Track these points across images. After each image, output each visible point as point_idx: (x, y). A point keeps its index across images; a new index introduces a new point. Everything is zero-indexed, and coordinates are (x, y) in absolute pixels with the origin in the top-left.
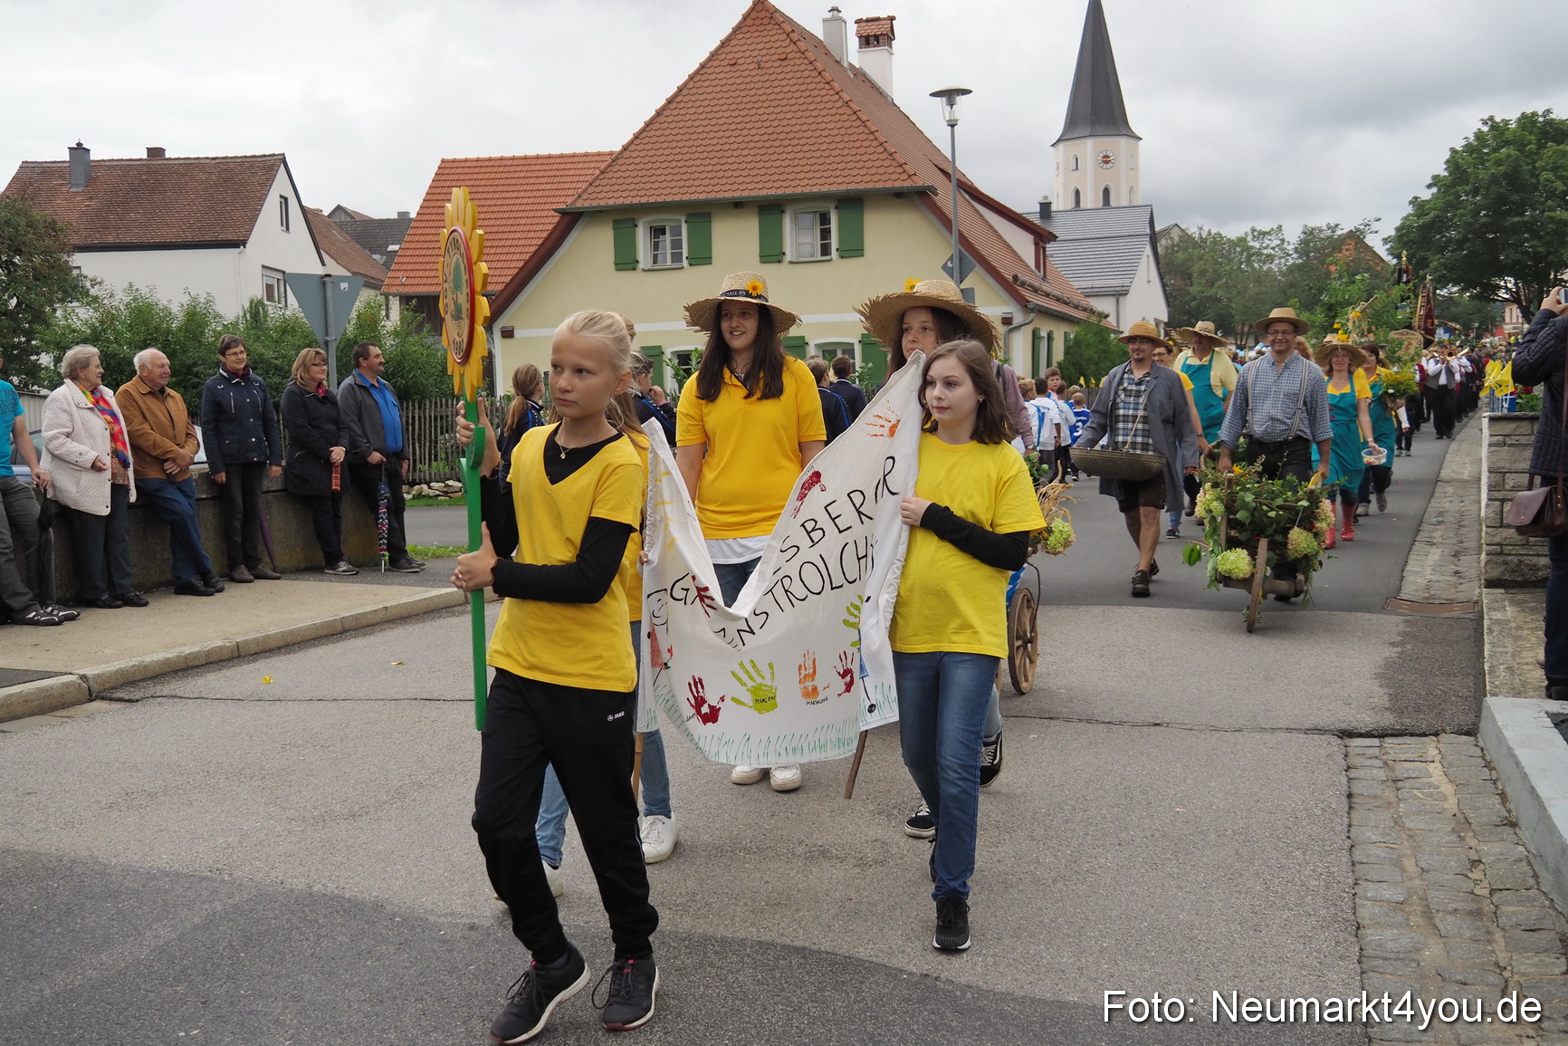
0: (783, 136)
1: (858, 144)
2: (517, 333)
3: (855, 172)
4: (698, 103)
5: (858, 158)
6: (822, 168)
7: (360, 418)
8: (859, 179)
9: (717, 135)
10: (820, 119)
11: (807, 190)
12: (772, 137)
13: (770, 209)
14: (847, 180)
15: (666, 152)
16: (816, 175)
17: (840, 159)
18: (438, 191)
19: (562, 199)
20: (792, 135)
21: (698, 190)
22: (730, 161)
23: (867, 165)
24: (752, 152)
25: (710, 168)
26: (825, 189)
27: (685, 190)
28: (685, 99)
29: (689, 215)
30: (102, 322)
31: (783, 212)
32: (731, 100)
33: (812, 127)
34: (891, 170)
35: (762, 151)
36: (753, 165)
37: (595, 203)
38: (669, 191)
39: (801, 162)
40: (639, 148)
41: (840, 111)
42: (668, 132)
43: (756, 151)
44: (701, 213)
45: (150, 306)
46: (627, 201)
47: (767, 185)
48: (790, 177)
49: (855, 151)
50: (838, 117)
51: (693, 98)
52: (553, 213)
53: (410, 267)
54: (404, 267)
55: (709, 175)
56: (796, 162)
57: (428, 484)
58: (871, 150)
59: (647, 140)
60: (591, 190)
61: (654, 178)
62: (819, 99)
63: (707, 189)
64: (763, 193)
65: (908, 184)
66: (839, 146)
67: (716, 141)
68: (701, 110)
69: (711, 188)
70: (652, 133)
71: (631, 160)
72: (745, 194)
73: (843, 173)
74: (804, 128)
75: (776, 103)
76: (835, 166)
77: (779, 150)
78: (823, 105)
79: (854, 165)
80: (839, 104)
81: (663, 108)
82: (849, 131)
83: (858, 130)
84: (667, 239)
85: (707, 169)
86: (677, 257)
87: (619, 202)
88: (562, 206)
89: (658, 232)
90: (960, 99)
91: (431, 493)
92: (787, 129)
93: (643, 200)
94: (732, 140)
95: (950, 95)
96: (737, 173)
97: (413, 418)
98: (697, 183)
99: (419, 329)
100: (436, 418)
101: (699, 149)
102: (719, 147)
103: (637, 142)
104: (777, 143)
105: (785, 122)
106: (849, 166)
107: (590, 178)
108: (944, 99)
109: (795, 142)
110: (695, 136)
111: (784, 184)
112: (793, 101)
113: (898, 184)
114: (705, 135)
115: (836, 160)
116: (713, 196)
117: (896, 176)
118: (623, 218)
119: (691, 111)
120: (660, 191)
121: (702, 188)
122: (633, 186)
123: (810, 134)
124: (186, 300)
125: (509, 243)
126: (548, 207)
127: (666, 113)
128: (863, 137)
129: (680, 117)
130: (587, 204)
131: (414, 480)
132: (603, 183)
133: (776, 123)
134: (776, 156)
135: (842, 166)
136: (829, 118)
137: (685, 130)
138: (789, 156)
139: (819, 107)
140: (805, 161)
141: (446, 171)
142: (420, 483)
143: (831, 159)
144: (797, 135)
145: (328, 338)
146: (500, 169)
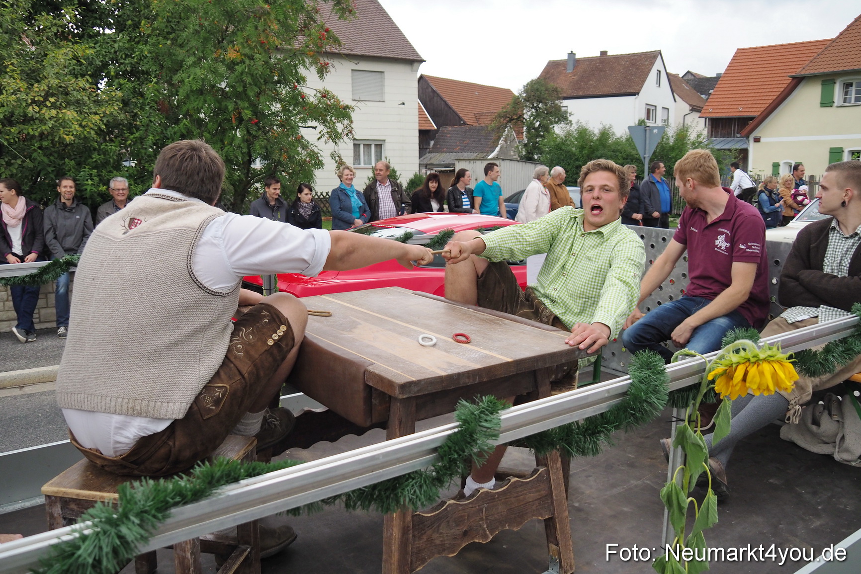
2: (762, 140)
7: (650, 197)
15: (858, 42)
18: (734, 64)
19: (794, 70)
30: (566, 137)
37: (812, 72)
38: (856, 63)
40: (841, 40)
45: (586, 130)
46: (832, 70)
52: (788, 78)
53: (715, 104)
54: (711, 104)
59: (847, 35)
60: (811, 65)
61: (849, 57)
70: (851, 31)
71: (836, 47)
84: (853, 89)
86: (858, 100)
87: (827, 70)
88: (794, 74)
89: (848, 85)
93: (841, 69)
118: (827, 79)
120: (852, 64)
122: (835, 62)
124: (601, 127)
130: (807, 72)
132: (818, 61)
141: (739, 55)
145: (645, 156)
146: (768, 52)
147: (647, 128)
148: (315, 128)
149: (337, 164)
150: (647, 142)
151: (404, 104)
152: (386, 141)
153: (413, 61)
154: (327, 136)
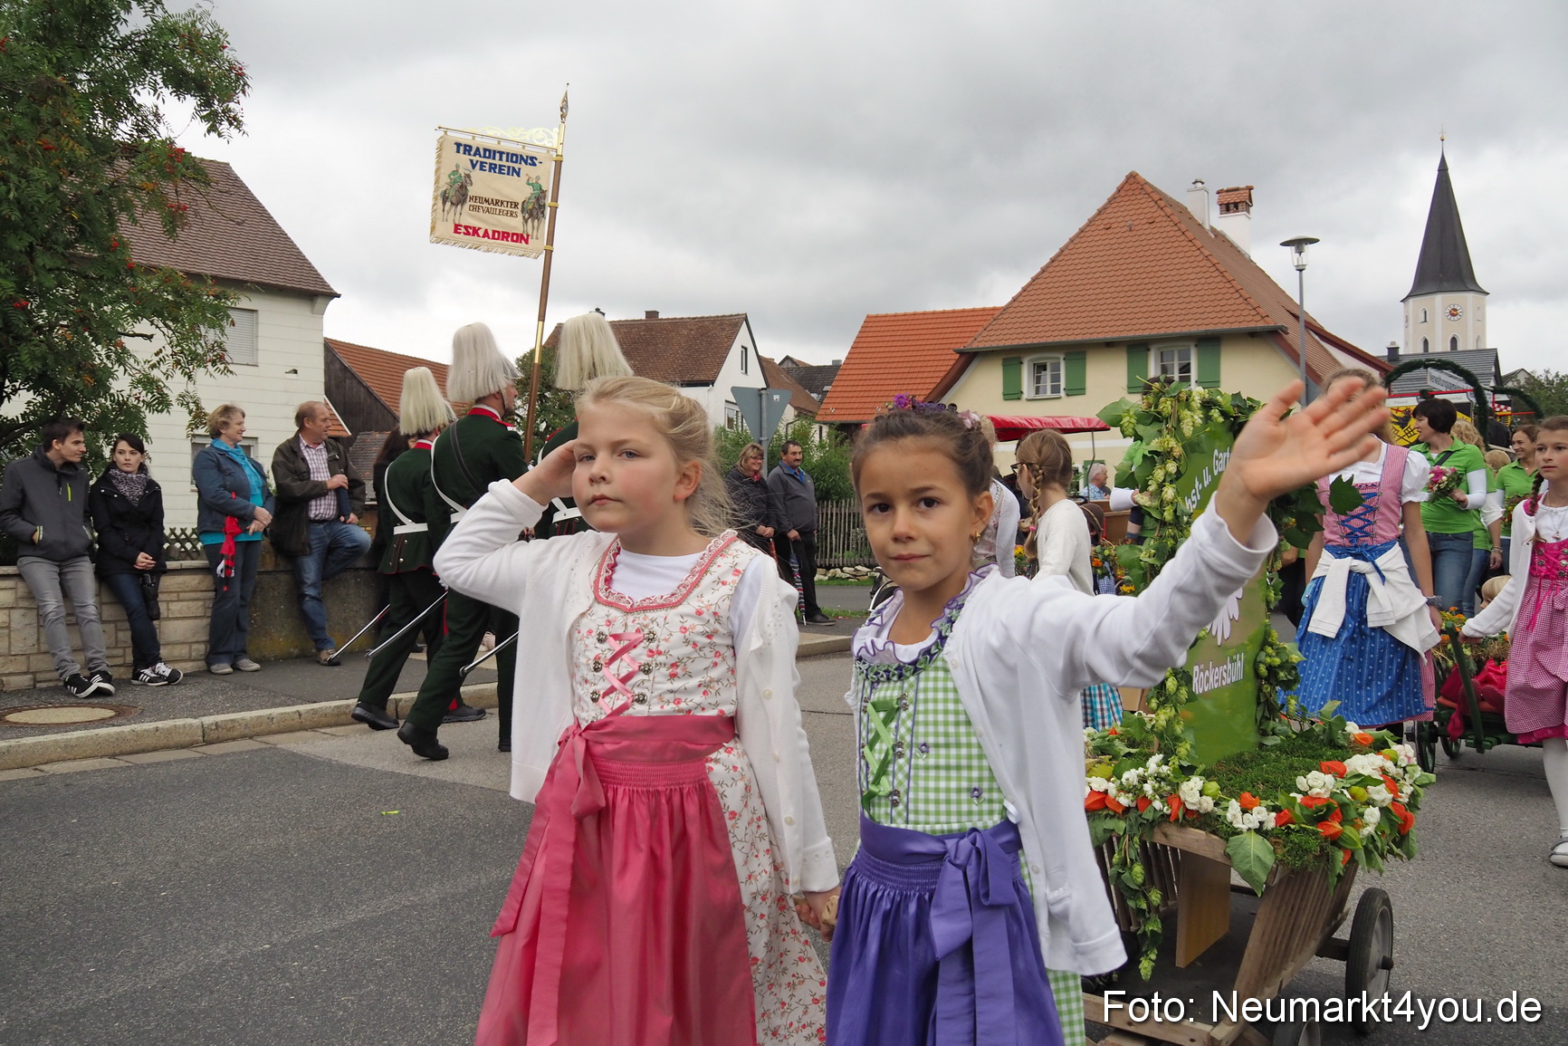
0: (1150, 286)
1: (1216, 291)
3: (1214, 315)
4: (1077, 261)
5: (1217, 303)
6: (1184, 312)
8: (1216, 321)
9: (1093, 287)
10: (1182, 272)
11: (1170, 331)
12: (1140, 287)
13: (1136, 348)
14: (1206, 322)
15: (1049, 301)
16: (1179, 318)
17: (1200, 304)
18: (863, 340)
19: (960, 340)
20: (1157, 285)
21: (1075, 332)
22: (1103, 307)
23: (1224, 309)
24: (1122, 300)
25: (1086, 314)
26: (1186, 330)
27: (1064, 332)
28: (1067, 258)
29: (1066, 354)
31: (1149, 350)
32: (1105, 258)
33: (1175, 278)
34: (1245, 313)
35: (1131, 299)
36: (1123, 311)
37: (988, 345)
38: (1049, 333)
39: (1166, 308)
40: (1026, 299)
41: (1201, 264)
42: (1051, 285)
43: (1126, 299)
44: (1077, 352)
46: (1015, 343)
47: (1135, 327)
48: (1156, 320)
49: (1213, 297)
50: (1198, 269)
51: (1073, 257)
52: (951, 351)
53: (838, 400)
54: (833, 400)
55: (1085, 320)
56: (1161, 307)
57: (841, 568)
58: (1227, 296)
59: (1032, 293)
60: (985, 333)
61: (1038, 324)
62: (1181, 255)
63: (1083, 331)
64: (1131, 334)
65: (1261, 324)
66: (1199, 293)
67: (1091, 292)
68: (1079, 266)
69: (1086, 331)
70: (1037, 286)
71: (1019, 309)
72: (1115, 335)
73: (1202, 316)
74: (1169, 279)
75: (1145, 259)
76: (1196, 310)
77: (1146, 298)
78: (1186, 260)
79: (1212, 309)
80: (1201, 258)
81: (1048, 266)
82: (1209, 281)
83: (1217, 280)
84: (1047, 375)
85: (1083, 315)
86: (1056, 389)
87: (1008, 343)
88: (961, 347)
89: (1041, 368)
90: (1308, 248)
91: (844, 576)
92: (1154, 280)
93: (1028, 342)
94: (1106, 290)
95: (1299, 244)
96: (1109, 318)
97: (832, 514)
98: (1075, 326)
99: (842, 442)
100: (849, 515)
101: (1077, 299)
102: (1094, 297)
103: (1024, 294)
104: (1144, 292)
105: (1151, 275)
106: (1208, 310)
107: (986, 324)
108: (1293, 248)
109: (1160, 291)
110: (1074, 288)
111: (1150, 326)
112: (1159, 257)
113: (1252, 325)
114: (1082, 287)
115: (1196, 305)
116: (1087, 337)
117: (1251, 318)
118: (1010, 357)
119: (1071, 268)
120: (1043, 334)
121: (1079, 331)
122: (1020, 330)
123: (1173, 284)
125: (918, 381)
126: (947, 346)
127: (1051, 269)
128: (1221, 285)
129: (1061, 273)
130: (981, 345)
131: (830, 565)
132: (994, 328)
133: (1144, 275)
134: (1143, 303)
135: (1200, 310)
136: (1190, 271)
137: (1065, 283)
138: (1155, 303)
139: (1182, 261)
140: (1168, 307)
141: (870, 324)
142: (835, 568)
143: (1192, 305)
144: (1163, 285)
145: (762, 439)
146: (914, 322)
147: (763, 392)
148: (150, 337)
149: (191, 418)
150: (764, 415)
151: (295, 372)
152: (259, 441)
153: (314, 293)
154: (170, 361)
